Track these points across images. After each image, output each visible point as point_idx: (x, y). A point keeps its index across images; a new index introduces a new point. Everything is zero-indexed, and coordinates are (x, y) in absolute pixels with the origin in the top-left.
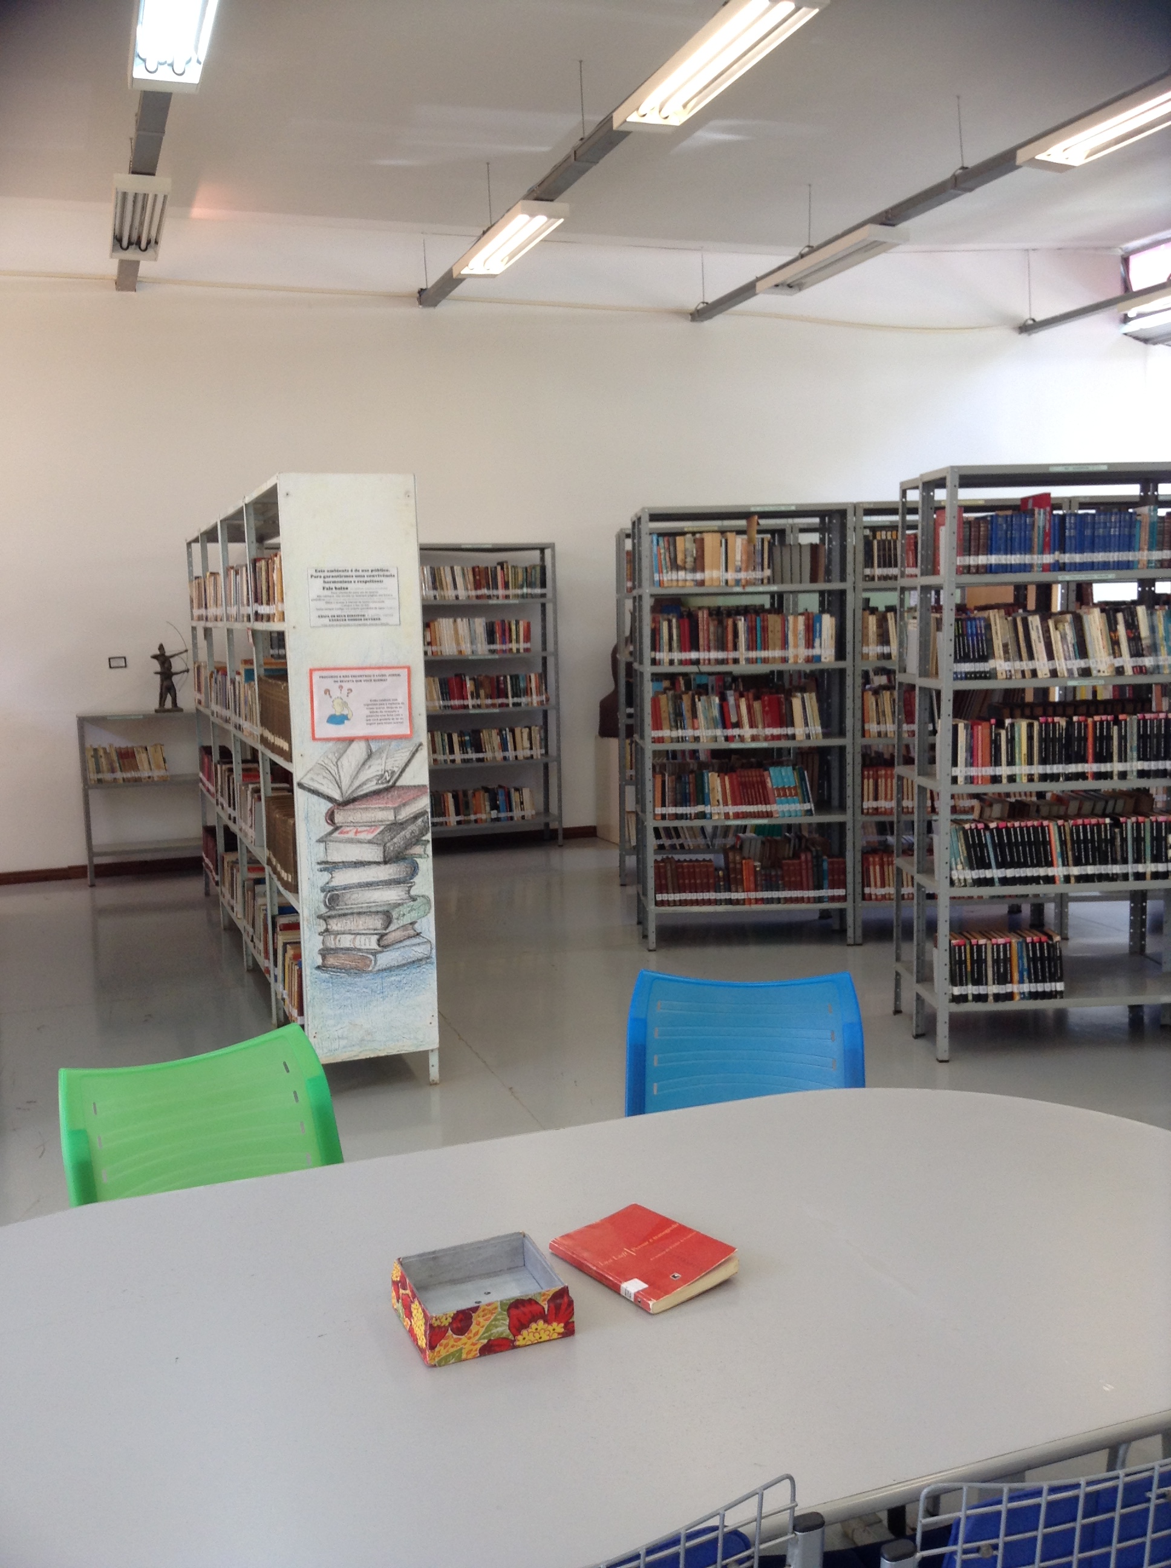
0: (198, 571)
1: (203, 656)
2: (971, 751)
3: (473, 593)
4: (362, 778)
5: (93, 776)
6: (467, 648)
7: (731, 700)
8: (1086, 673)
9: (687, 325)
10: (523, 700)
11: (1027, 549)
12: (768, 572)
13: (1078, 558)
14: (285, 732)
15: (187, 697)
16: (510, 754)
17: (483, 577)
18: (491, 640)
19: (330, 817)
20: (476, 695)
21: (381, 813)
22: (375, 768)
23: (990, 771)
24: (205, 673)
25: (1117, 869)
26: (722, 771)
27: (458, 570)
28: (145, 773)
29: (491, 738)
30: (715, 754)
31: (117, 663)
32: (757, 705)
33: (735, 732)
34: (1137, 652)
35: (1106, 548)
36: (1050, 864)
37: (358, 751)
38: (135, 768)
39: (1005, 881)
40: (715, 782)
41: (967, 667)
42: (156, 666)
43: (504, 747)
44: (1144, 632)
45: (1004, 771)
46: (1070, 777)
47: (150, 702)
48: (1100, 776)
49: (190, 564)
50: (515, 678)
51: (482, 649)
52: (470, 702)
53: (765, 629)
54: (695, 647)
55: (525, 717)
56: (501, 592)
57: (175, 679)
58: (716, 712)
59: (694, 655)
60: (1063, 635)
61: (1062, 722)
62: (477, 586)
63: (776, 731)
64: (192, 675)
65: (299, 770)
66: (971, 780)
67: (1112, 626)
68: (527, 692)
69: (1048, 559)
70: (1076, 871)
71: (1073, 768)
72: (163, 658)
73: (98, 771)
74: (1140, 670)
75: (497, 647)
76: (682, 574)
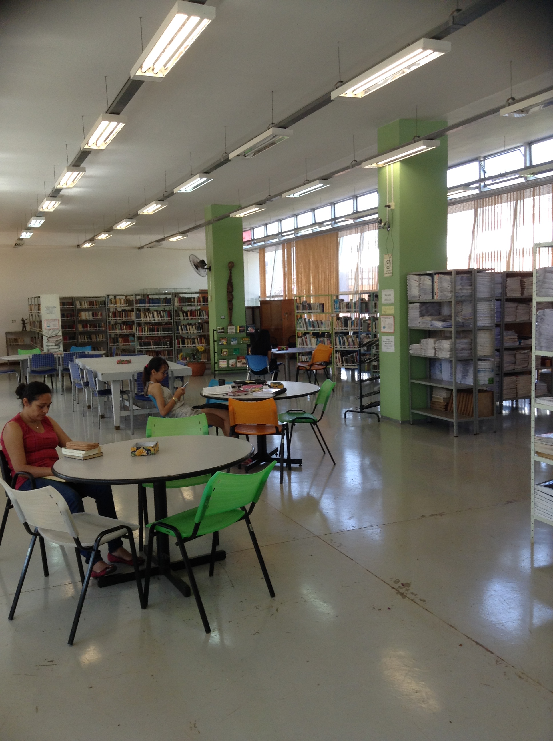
0: (30, 304)
1: (31, 320)
2: (139, 330)
3: (89, 307)
4: (53, 334)
5: (9, 344)
6: (88, 318)
7: (122, 326)
8: (154, 320)
9: (138, 250)
10: (101, 328)
11: (145, 303)
12: (127, 305)
13: (152, 305)
14: (42, 329)
15: (28, 328)
16: (98, 340)
17: (91, 303)
18: (93, 316)
19: (48, 339)
20: (90, 328)
21: (55, 339)
22: (54, 333)
23: (142, 333)
24: (31, 323)
25: (160, 347)
26: (121, 338)
27: (85, 302)
28: (19, 343)
29: (94, 337)
30: (120, 335)
31: (14, 321)
32: (127, 327)
33: (123, 331)
34: (161, 317)
35: (156, 304)
36: (151, 346)
37: (51, 331)
38: (17, 342)
39: (145, 348)
40: (120, 340)
41: (137, 319)
42: (22, 322)
43: (97, 339)
44: (162, 315)
45: (144, 333)
46: (153, 334)
47: (21, 329)
48: (157, 334)
49: (29, 302)
50: (99, 324)
51: (91, 318)
52: (89, 329)
53: (127, 314)
54: (115, 317)
55: (102, 332)
56: (95, 306)
57: (26, 324)
58: (120, 328)
59: (115, 318)
60: (151, 315)
61: (151, 327)
62: (90, 305)
63: (130, 331)
64: (29, 324)
65: (43, 333)
66: (139, 335)
67: (157, 314)
68: (101, 327)
69: (148, 305)
70: (155, 347)
71: (153, 333)
72: (23, 320)
73: (10, 343)
74: (162, 320)
75: (94, 317)
76: (113, 305)
